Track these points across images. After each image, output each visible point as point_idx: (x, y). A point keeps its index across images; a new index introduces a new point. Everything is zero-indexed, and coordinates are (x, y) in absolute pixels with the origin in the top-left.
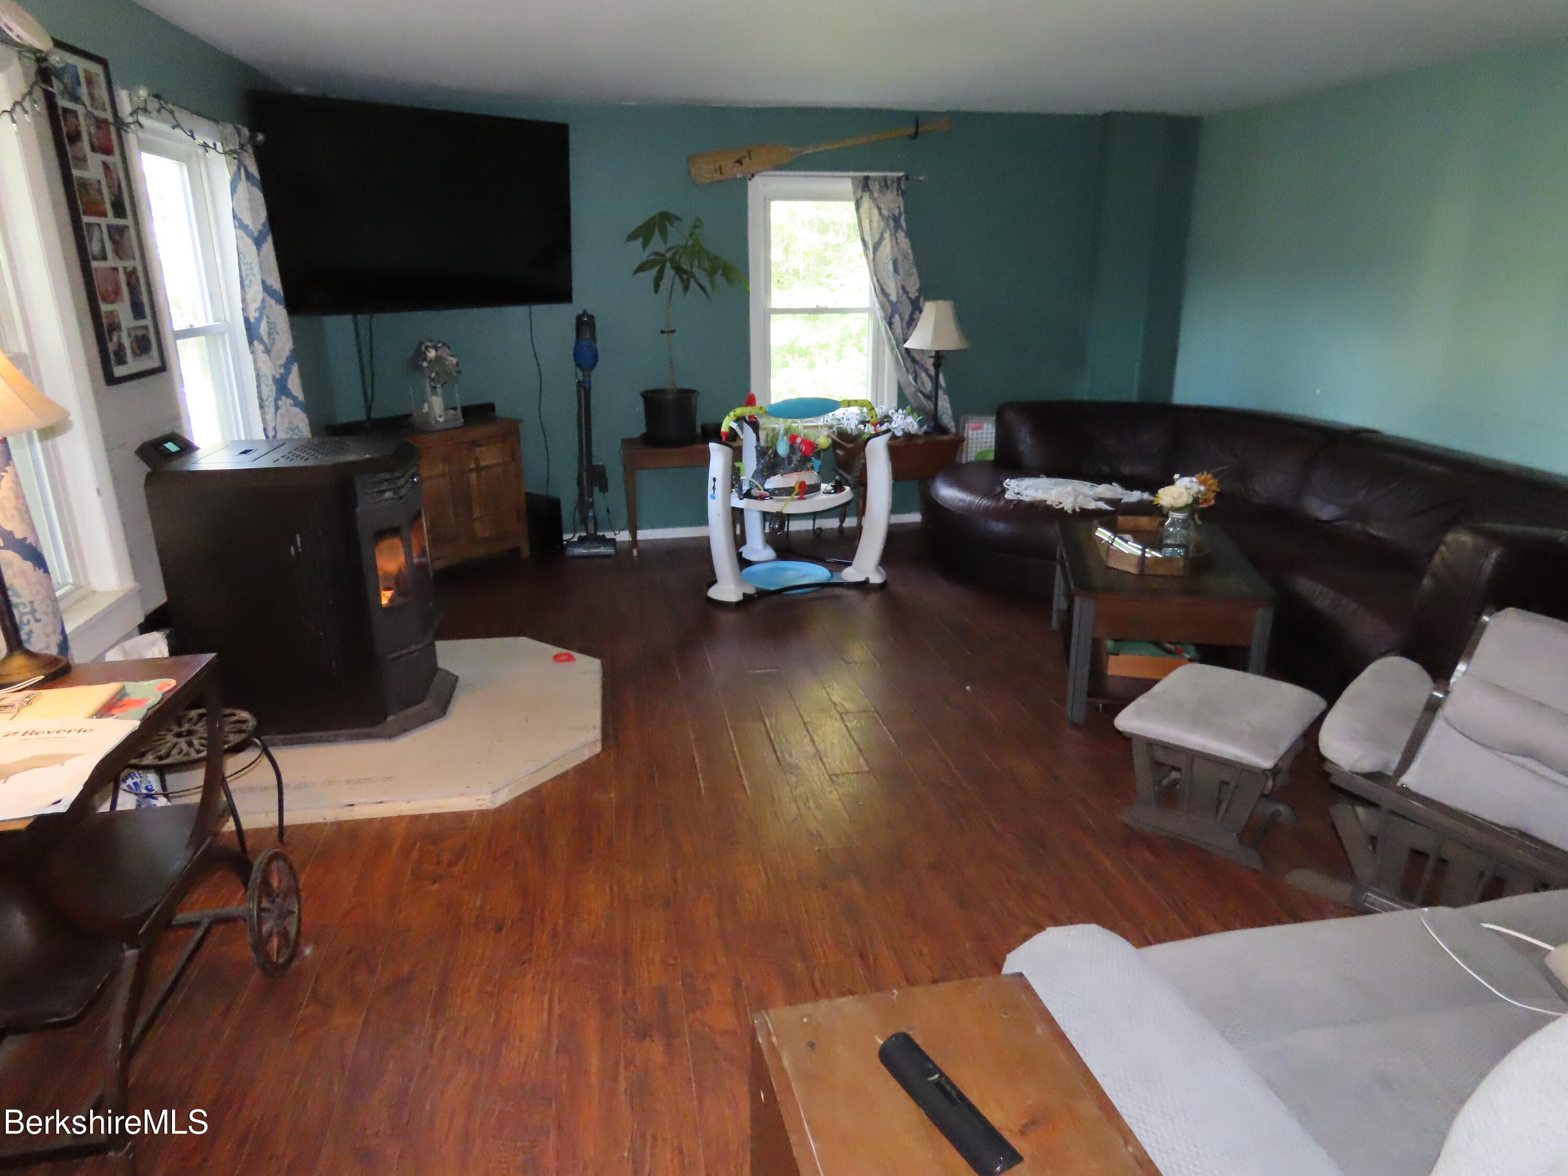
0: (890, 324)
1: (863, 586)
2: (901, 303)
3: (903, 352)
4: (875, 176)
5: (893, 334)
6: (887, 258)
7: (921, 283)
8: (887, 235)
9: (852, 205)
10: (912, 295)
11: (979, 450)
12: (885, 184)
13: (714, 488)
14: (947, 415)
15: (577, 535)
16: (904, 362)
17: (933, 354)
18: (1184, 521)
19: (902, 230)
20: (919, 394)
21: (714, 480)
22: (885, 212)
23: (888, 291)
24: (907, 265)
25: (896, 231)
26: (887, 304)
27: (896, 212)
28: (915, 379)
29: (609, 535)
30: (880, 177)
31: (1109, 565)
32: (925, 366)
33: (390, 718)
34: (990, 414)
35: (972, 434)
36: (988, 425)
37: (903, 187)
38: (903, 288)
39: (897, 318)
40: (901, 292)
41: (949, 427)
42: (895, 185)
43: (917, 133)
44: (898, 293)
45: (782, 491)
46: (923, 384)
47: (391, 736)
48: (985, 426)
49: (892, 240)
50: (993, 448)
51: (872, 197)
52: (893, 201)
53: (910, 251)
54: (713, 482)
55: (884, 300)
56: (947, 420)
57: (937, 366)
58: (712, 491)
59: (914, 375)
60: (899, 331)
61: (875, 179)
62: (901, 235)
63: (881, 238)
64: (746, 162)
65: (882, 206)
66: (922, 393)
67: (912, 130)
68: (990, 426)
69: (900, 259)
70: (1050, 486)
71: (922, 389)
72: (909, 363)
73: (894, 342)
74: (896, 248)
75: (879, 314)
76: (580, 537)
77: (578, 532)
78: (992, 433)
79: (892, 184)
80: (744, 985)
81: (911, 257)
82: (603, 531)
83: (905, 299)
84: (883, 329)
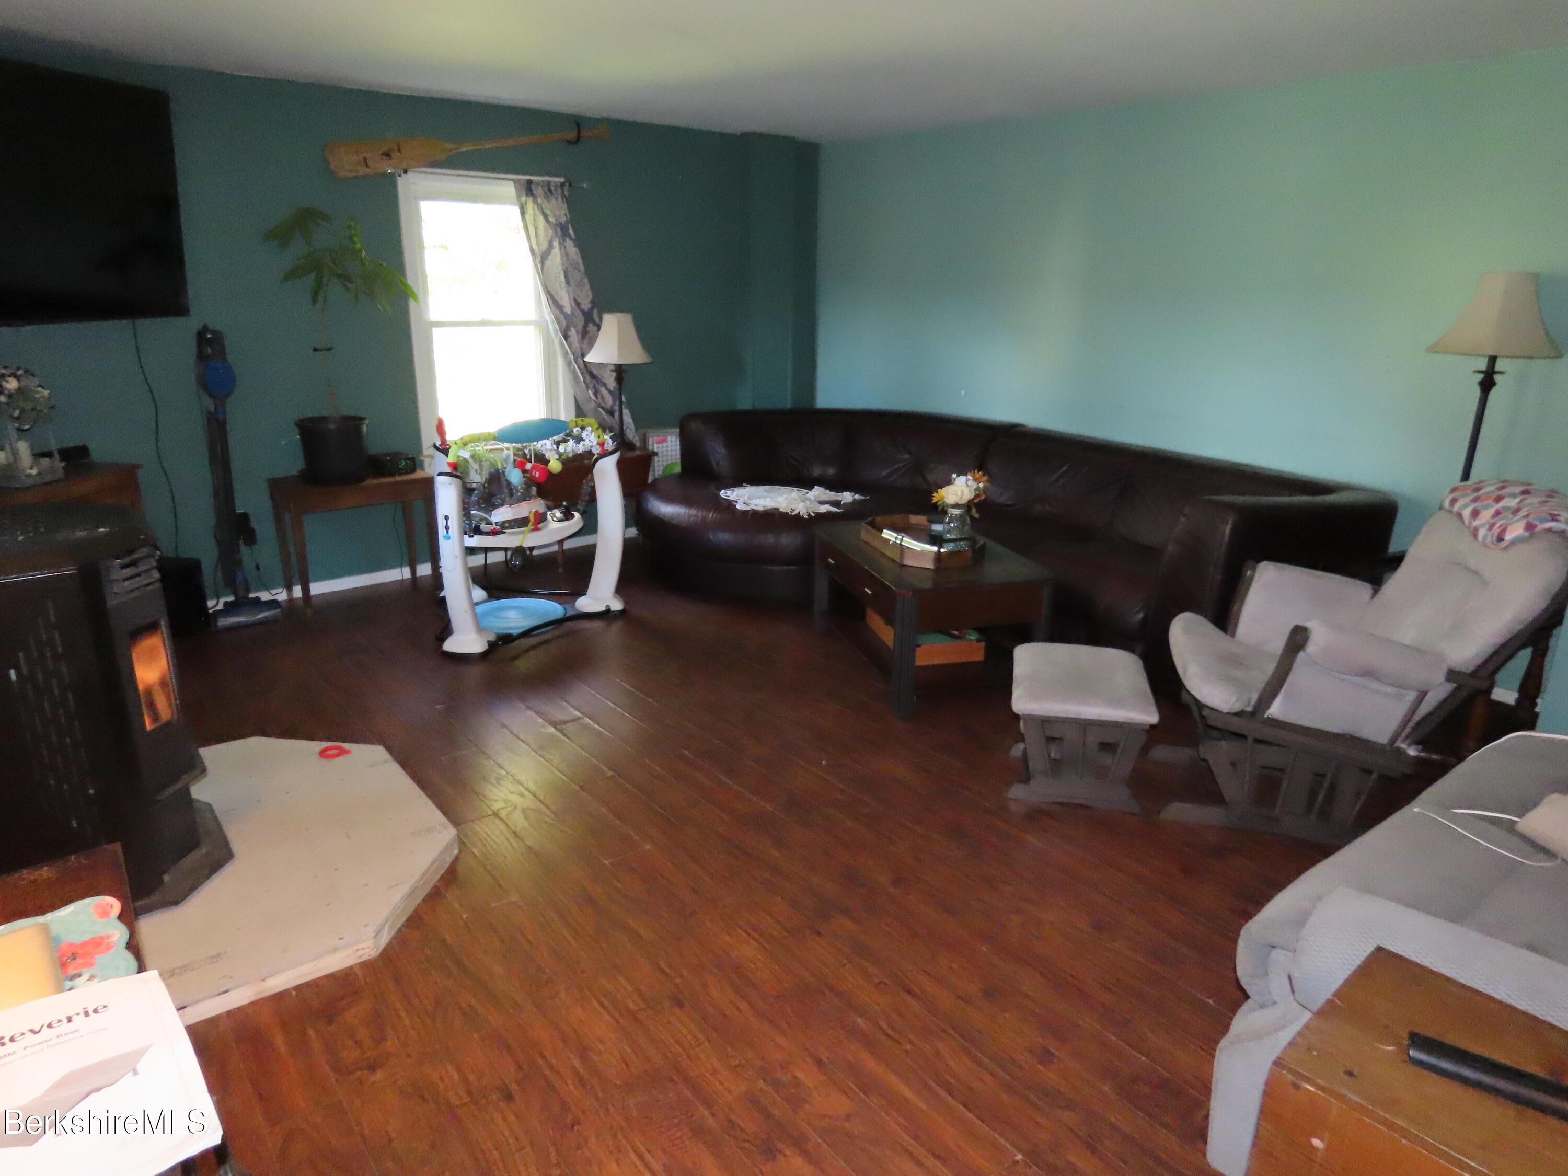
0: (566, 337)
1: (606, 615)
2: (574, 315)
3: (582, 366)
4: (538, 181)
5: (570, 347)
6: (558, 268)
7: (593, 294)
8: (556, 244)
9: (517, 210)
10: (586, 306)
11: (665, 463)
12: (549, 191)
13: (447, 528)
14: (631, 430)
15: (222, 601)
16: (583, 377)
17: (613, 368)
18: (961, 516)
19: (571, 239)
20: (600, 409)
21: (447, 518)
22: (551, 219)
23: (561, 303)
24: (579, 275)
25: (564, 241)
26: (561, 317)
27: (563, 220)
28: (596, 394)
29: (265, 596)
30: (542, 181)
31: (905, 563)
32: (603, 380)
33: (166, 878)
34: (674, 426)
35: (658, 448)
36: (672, 438)
37: (566, 193)
38: (575, 300)
39: (573, 332)
40: (573, 304)
41: (634, 442)
42: (559, 191)
43: (578, 139)
44: (571, 306)
45: (513, 523)
46: (603, 398)
47: (176, 902)
48: (669, 438)
49: (561, 249)
50: (679, 461)
51: (535, 202)
52: (558, 209)
53: (580, 261)
54: (445, 521)
55: (557, 312)
56: (631, 434)
57: (619, 380)
58: (445, 531)
59: (594, 391)
60: (576, 344)
61: (538, 184)
62: (569, 243)
63: (550, 246)
64: (395, 155)
65: (548, 212)
66: (603, 408)
67: (572, 135)
68: (674, 438)
69: (570, 269)
70: (765, 494)
71: (603, 405)
72: (588, 378)
73: (572, 357)
74: (565, 258)
75: (553, 327)
76: (226, 604)
77: (223, 595)
78: (676, 446)
79: (556, 190)
80: (824, 1059)
81: (582, 267)
82: (257, 590)
83: (578, 312)
84: (557, 342)
